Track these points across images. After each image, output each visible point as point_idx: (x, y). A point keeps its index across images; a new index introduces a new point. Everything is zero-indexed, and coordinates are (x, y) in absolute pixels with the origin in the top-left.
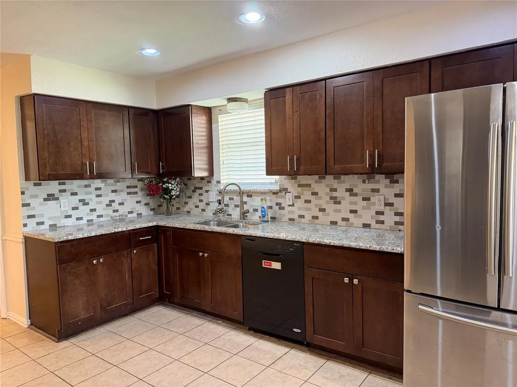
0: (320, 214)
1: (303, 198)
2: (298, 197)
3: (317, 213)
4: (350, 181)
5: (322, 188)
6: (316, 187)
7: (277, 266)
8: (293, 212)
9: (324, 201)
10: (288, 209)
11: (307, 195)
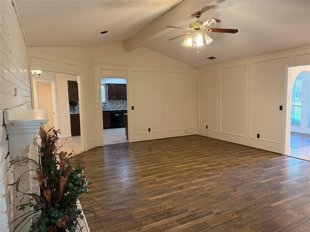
0: (115, 107)
1: (111, 104)
2: (110, 104)
3: (114, 107)
4: (120, 101)
5: (115, 102)
6: (114, 102)
7: (118, 115)
8: (109, 107)
9: (115, 104)
10: (107, 107)
11: (112, 103)
